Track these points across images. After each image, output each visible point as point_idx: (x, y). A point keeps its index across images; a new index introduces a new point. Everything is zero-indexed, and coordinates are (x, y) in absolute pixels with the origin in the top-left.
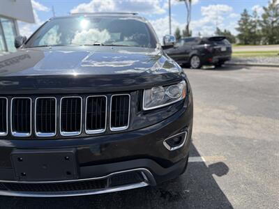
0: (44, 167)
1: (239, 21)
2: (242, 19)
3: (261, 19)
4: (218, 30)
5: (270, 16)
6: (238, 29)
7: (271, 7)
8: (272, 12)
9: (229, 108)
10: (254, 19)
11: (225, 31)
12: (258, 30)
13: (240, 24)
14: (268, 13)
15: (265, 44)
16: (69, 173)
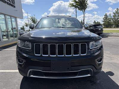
0: (61, 66)
1: (104, 18)
2: (105, 17)
3: (113, 17)
4: (95, 21)
5: (116, 16)
6: (103, 21)
7: (117, 12)
8: (117, 15)
9: (106, 52)
10: (109, 17)
11: (98, 22)
12: (112, 22)
13: (104, 19)
14: (115, 15)
15: (115, 28)
16: (68, 69)
